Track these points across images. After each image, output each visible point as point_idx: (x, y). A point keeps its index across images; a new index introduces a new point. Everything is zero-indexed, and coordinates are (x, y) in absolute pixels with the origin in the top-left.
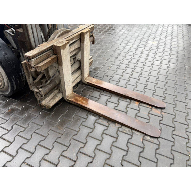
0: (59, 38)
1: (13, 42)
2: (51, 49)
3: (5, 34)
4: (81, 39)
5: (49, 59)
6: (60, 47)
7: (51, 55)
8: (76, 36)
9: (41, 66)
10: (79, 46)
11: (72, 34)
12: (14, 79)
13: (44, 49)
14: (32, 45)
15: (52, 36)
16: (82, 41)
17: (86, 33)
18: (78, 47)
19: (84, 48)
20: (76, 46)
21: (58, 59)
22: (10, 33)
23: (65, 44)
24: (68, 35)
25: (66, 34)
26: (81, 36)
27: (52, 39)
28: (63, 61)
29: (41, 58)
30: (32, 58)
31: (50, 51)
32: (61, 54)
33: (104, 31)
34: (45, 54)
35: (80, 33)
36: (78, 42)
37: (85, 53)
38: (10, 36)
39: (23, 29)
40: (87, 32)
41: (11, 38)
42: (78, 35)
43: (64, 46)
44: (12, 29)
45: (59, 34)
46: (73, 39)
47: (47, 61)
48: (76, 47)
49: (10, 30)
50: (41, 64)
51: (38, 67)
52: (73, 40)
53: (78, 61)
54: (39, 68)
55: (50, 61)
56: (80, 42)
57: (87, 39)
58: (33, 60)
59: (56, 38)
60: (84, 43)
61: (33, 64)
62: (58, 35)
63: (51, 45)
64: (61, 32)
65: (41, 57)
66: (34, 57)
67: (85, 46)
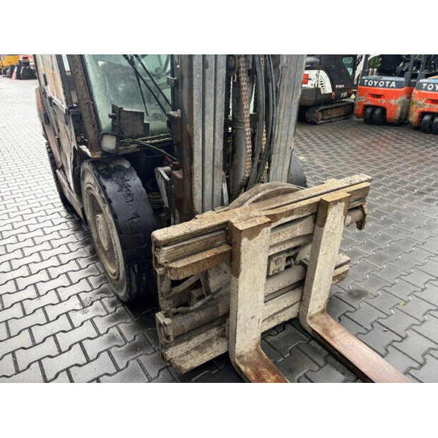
0: (255, 205)
1: (165, 192)
2: (224, 229)
3: (157, 174)
4: (319, 215)
5: (207, 254)
6: (241, 231)
7: (218, 243)
8: (304, 207)
9: (178, 268)
10: (308, 231)
11: (296, 199)
12: (136, 271)
13: (203, 227)
14: (194, 208)
15: (243, 196)
16: (319, 222)
17: (335, 202)
18: (307, 233)
19: (321, 241)
20: (299, 230)
21: (231, 255)
22: (164, 174)
23: (259, 226)
24: (283, 201)
25: (280, 197)
26: (318, 208)
27: (237, 204)
28: (243, 266)
29: (190, 248)
30: (165, 246)
31: (218, 233)
32: (242, 248)
33: (416, 191)
34: (201, 238)
35: (317, 199)
36: (309, 222)
37: (321, 253)
39: (184, 172)
40: (340, 201)
42: (309, 205)
43: (254, 232)
45: (259, 195)
46: (291, 212)
47: (201, 258)
48: (298, 234)
50: (180, 264)
51: (171, 268)
52: (289, 216)
54: (173, 271)
55: (208, 259)
56: (315, 222)
57: (335, 220)
58: (165, 249)
59: (246, 205)
60: (322, 225)
61: (162, 260)
62: (256, 197)
63: (224, 220)
64: (267, 191)
65: (189, 244)
66: (168, 243)
67: (324, 235)
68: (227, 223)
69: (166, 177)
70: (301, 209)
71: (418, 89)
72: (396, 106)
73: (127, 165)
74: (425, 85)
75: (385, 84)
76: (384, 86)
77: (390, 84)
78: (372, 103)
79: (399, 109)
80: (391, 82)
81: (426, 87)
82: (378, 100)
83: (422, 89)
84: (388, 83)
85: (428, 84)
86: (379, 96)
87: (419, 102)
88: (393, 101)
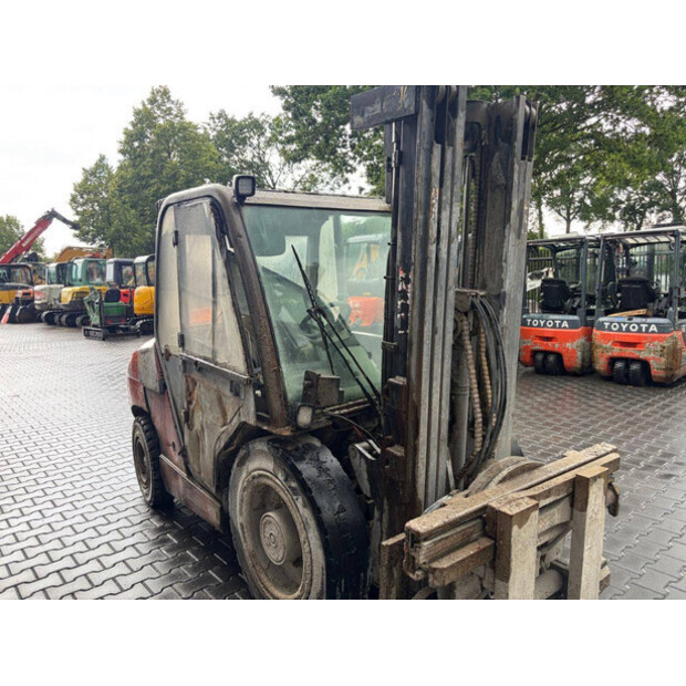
0: (503, 486)
1: (365, 476)
2: (480, 517)
3: (352, 453)
4: (576, 496)
5: (469, 551)
6: (511, 517)
7: (475, 536)
8: (560, 485)
9: (444, 569)
10: (566, 518)
11: (545, 477)
13: (461, 514)
14: (417, 495)
15: (481, 477)
16: (578, 504)
17: (595, 478)
18: (563, 521)
19: (584, 529)
20: (557, 516)
21: (495, 553)
22: (364, 451)
23: (528, 509)
24: (532, 479)
25: (526, 475)
26: (574, 488)
27: (480, 485)
28: (513, 564)
29: (448, 543)
30: (425, 540)
31: (474, 523)
32: (512, 539)
34: (459, 529)
35: (570, 476)
36: (565, 505)
37: (586, 547)
38: (363, 461)
39: (406, 448)
40: (599, 476)
41: (364, 466)
42: (565, 483)
43: (524, 516)
44: (371, 441)
45: (505, 473)
46: (548, 493)
47: (465, 556)
48: (557, 522)
49: (365, 444)
50: (444, 563)
51: (435, 569)
52: (548, 497)
53: (553, 566)
54: (437, 573)
55: (472, 556)
56: (572, 505)
57: (597, 499)
58: (426, 544)
59: (493, 485)
60: (584, 508)
61: (421, 559)
62: (501, 476)
63: (479, 505)
64: (512, 468)
65: (447, 538)
66: (430, 535)
67: (588, 521)
68: (485, 508)
69: (369, 456)
70: (558, 488)
71: (598, 329)
72: (574, 351)
73: (317, 443)
74: (607, 324)
75: (555, 324)
76: (554, 326)
77: (560, 324)
78: (543, 348)
79: (579, 354)
80: (562, 321)
81: (609, 327)
82: (550, 343)
83: (604, 330)
84: (557, 322)
85: (611, 323)
86: (549, 339)
87: (604, 345)
88: (568, 345)
